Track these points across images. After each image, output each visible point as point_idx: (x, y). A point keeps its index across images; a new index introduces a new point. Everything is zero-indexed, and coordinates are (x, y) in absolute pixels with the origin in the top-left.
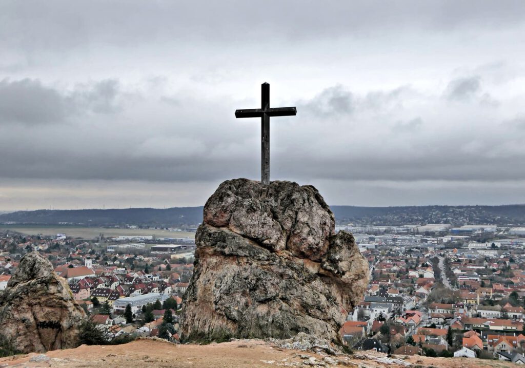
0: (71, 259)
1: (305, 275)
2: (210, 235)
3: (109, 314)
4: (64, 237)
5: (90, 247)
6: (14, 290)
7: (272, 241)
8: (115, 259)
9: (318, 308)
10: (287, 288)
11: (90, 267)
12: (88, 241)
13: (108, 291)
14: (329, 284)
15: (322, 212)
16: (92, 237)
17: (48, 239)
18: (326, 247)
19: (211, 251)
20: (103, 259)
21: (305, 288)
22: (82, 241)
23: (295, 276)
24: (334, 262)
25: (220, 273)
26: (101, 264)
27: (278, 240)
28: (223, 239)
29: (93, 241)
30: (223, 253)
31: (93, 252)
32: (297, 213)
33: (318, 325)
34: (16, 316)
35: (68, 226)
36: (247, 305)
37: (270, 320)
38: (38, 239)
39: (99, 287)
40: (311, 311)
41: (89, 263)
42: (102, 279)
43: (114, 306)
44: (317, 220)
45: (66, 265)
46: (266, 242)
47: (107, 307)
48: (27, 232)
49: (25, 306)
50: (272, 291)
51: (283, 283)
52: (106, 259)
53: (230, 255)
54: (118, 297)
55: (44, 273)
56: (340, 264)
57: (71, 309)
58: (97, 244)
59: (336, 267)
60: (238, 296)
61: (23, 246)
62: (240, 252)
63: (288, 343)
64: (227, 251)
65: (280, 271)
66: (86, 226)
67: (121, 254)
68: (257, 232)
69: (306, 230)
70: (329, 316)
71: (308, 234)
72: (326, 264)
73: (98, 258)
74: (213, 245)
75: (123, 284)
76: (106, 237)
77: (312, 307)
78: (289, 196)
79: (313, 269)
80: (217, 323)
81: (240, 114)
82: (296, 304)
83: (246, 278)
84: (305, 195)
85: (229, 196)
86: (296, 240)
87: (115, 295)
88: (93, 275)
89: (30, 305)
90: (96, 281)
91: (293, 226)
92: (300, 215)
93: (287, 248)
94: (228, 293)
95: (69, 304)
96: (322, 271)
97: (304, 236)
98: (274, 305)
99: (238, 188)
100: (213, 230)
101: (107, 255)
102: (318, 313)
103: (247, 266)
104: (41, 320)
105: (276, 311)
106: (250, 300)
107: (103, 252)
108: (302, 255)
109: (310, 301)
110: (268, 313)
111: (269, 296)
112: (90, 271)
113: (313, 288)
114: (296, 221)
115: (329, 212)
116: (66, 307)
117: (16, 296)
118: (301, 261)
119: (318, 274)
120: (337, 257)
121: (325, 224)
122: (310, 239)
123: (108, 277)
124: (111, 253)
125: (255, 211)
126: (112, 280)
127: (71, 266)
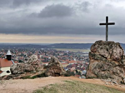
0: (70, 58)
1: (114, 65)
2: (91, 54)
3: (80, 75)
4: (68, 51)
5: (75, 55)
6: (50, 65)
7: (106, 56)
8: (83, 59)
9: (117, 73)
10: (109, 68)
11: (75, 61)
12: (75, 53)
13: (80, 68)
14: (121, 68)
15: (120, 49)
16: (76, 52)
17: (63, 52)
18: (121, 58)
19: (92, 58)
20: (79, 58)
21: (114, 68)
22: (73, 53)
23: (112, 65)
24: (122, 62)
25: (94, 63)
26: (79, 60)
27: (108, 56)
28: (95, 55)
29: (76, 53)
30: (94, 59)
31: (76, 56)
32: (113, 50)
33: (117, 77)
34: (50, 71)
35: (69, 48)
36: (99, 71)
37: (105, 75)
38: (61, 52)
39: (78, 67)
40: (115, 74)
41: (75, 59)
42: (79, 64)
43: (82, 73)
44: (118, 52)
45: (68, 60)
46: (105, 56)
47: (80, 73)
48: (58, 50)
49: (52, 69)
50: (105, 68)
51: (108, 66)
52: (80, 58)
53: (96, 59)
54: (83, 70)
55: (56, 61)
56: (124, 63)
57: (62, 70)
58: (78, 54)
59: (123, 64)
60: (97, 69)
61: (57, 53)
62: (98, 59)
63: (105, 80)
64: (95, 58)
65: (108, 64)
66: (74, 48)
67: (85, 57)
68: (103, 54)
69: (115, 54)
70: (120, 75)
71: (116, 55)
72: (120, 63)
73: (78, 58)
74: (92, 57)
75: (85, 66)
76: (80, 52)
77: (115, 73)
78: (111, 45)
79: (117, 64)
80: (93, 75)
81: (101, 24)
82: (111, 72)
83: (100, 65)
84: (116, 45)
85: (96, 45)
86: (112, 56)
87: (82, 69)
88: (76, 63)
89: (53, 68)
90: (77, 65)
91: (112, 53)
92: (114, 50)
93: (111, 58)
94: (95, 68)
95: (62, 69)
96: (119, 64)
97: (115, 55)
98: (106, 72)
99: (99, 43)
100: (92, 53)
101: (81, 57)
102: (117, 75)
103: (100, 62)
104: (56, 72)
105: (106, 73)
106: (100, 70)
107: (79, 56)
108: (114, 60)
109: (115, 71)
110: (104, 74)
111: (105, 69)
112: (75, 62)
113: (116, 68)
114: (113, 52)
115: (122, 50)
116: (61, 70)
117: (50, 66)
118: (114, 62)
119: (118, 65)
120: (123, 61)
121: (121, 52)
122: (116, 56)
123: (80, 64)
124: (82, 57)
125: (102, 49)
126: (82, 65)
127: (70, 60)
